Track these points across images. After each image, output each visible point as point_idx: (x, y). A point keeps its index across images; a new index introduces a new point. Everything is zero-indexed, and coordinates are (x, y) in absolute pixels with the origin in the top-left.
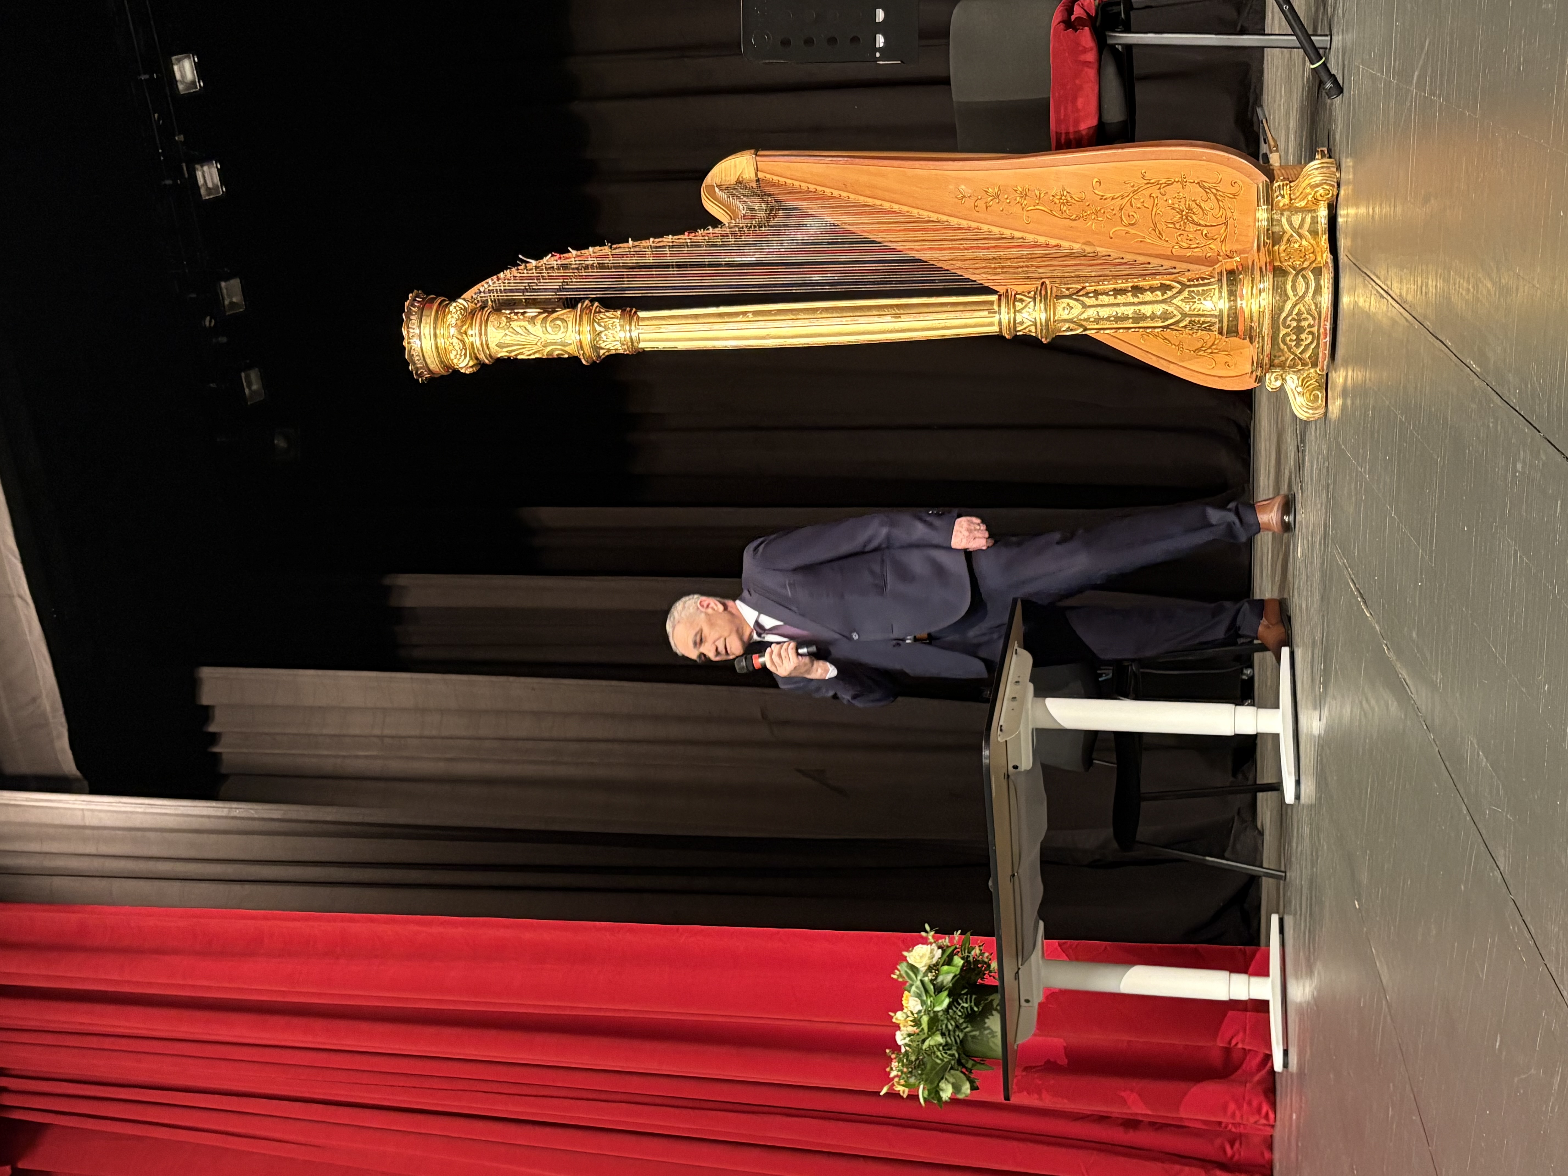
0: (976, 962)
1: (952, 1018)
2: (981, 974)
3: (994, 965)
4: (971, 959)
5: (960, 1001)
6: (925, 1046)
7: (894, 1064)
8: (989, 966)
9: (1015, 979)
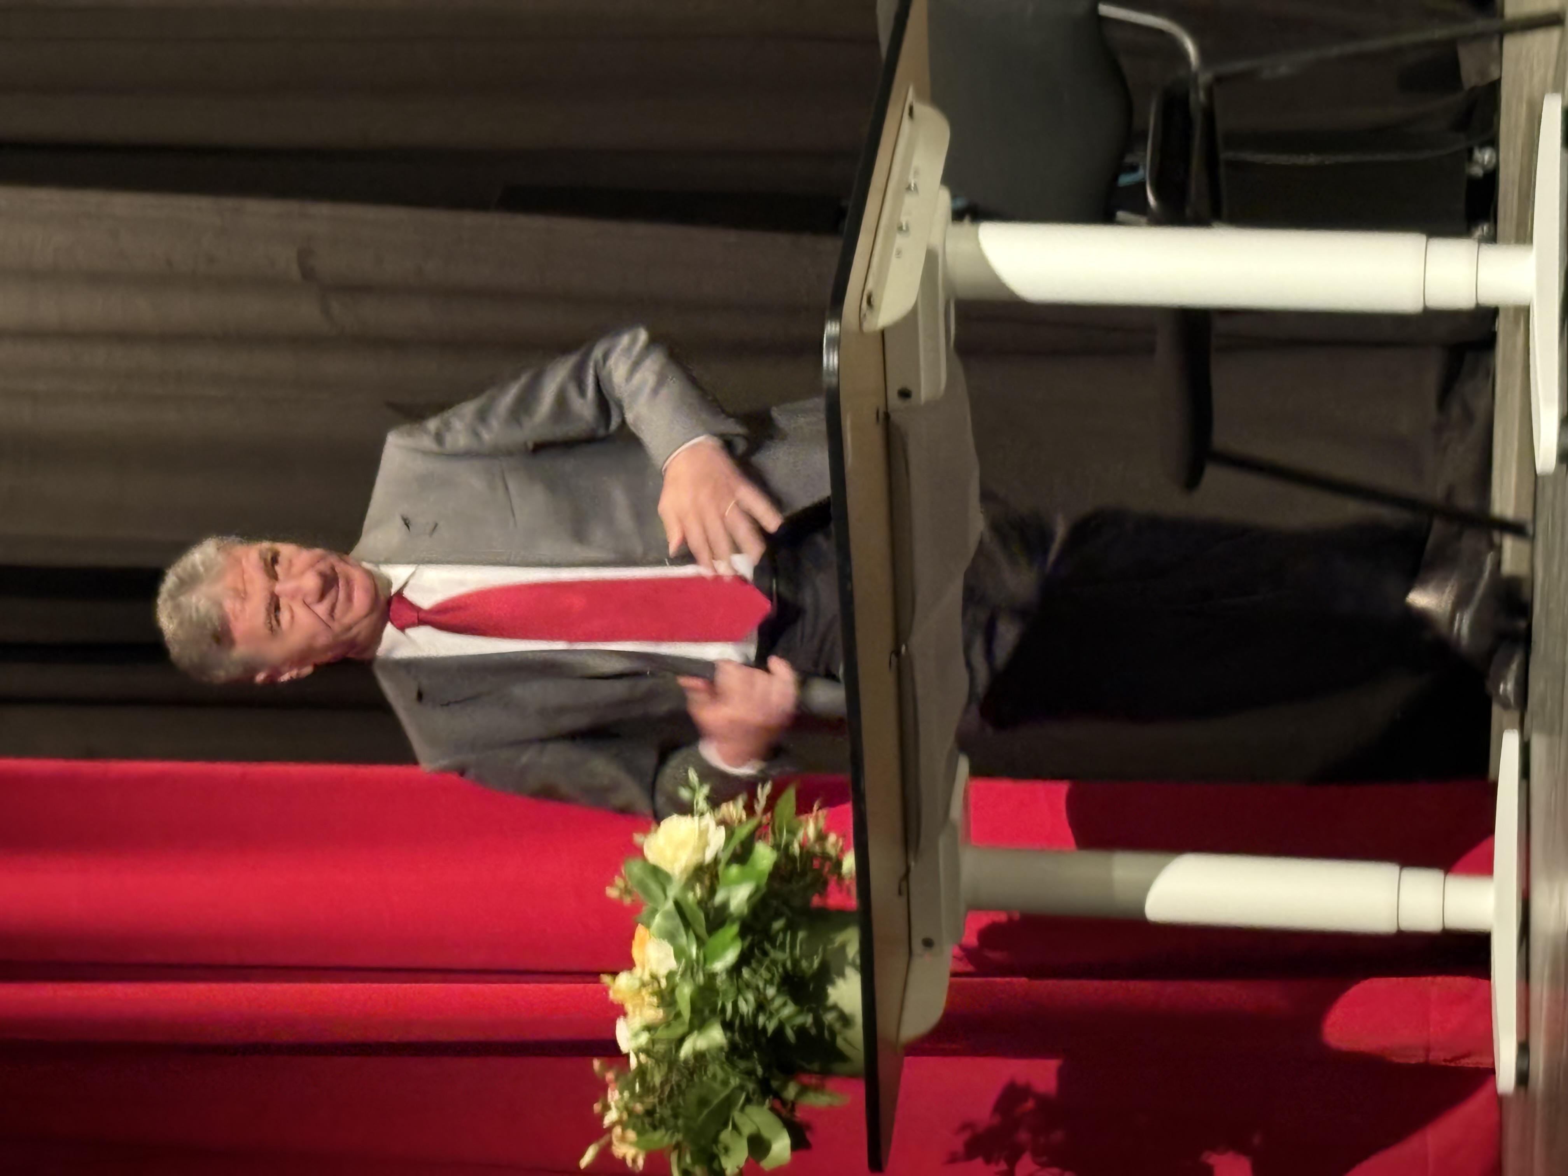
0: (807, 854)
1: (748, 986)
2: (821, 884)
3: (849, 863)
4: (796, 848)
5: (767, 946)
6: (686, 1050)
7: (614, 1096)
8: (838, 864)
9: (900, 893)
